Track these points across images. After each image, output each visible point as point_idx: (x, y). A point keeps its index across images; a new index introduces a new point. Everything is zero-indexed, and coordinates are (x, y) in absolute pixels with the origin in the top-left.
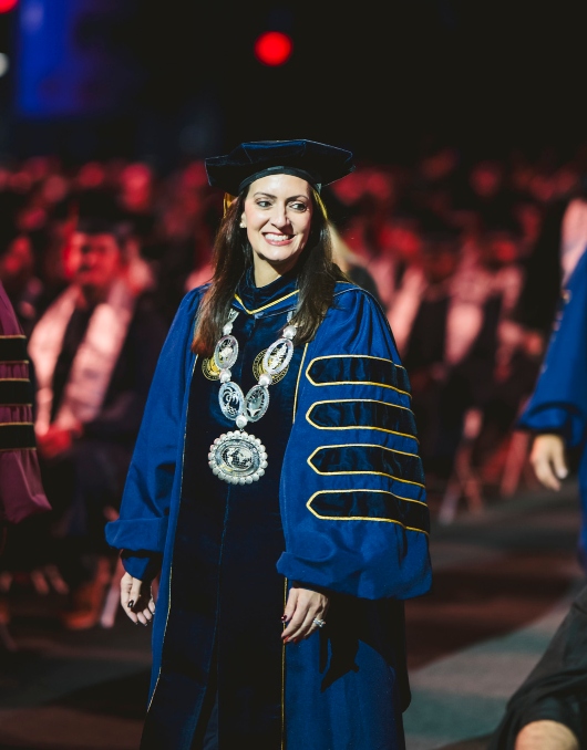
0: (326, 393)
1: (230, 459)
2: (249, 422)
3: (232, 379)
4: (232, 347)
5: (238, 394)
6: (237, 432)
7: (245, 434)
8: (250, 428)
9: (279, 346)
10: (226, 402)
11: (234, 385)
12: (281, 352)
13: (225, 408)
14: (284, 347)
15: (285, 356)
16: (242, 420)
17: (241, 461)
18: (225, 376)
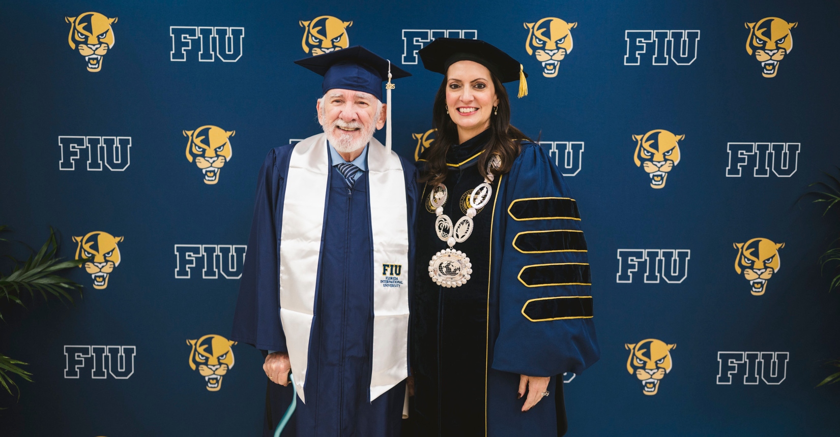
0: (526, 226)
1: (444, 270)
2: (457, 243)
3: (444, 213)
4: (443, 191)
5: (449, 223)
6: (448, 250)
7: (454, 250)
8: (457, 246)
9: (482, 189)
10: (440, 229)
11: (446, 217)
12: (483, 193)
13: (440, 234)
14: (485, 190)
15: (486, 196)
16: (451, 241)
17: (452, 270)
18: (439, 211)
